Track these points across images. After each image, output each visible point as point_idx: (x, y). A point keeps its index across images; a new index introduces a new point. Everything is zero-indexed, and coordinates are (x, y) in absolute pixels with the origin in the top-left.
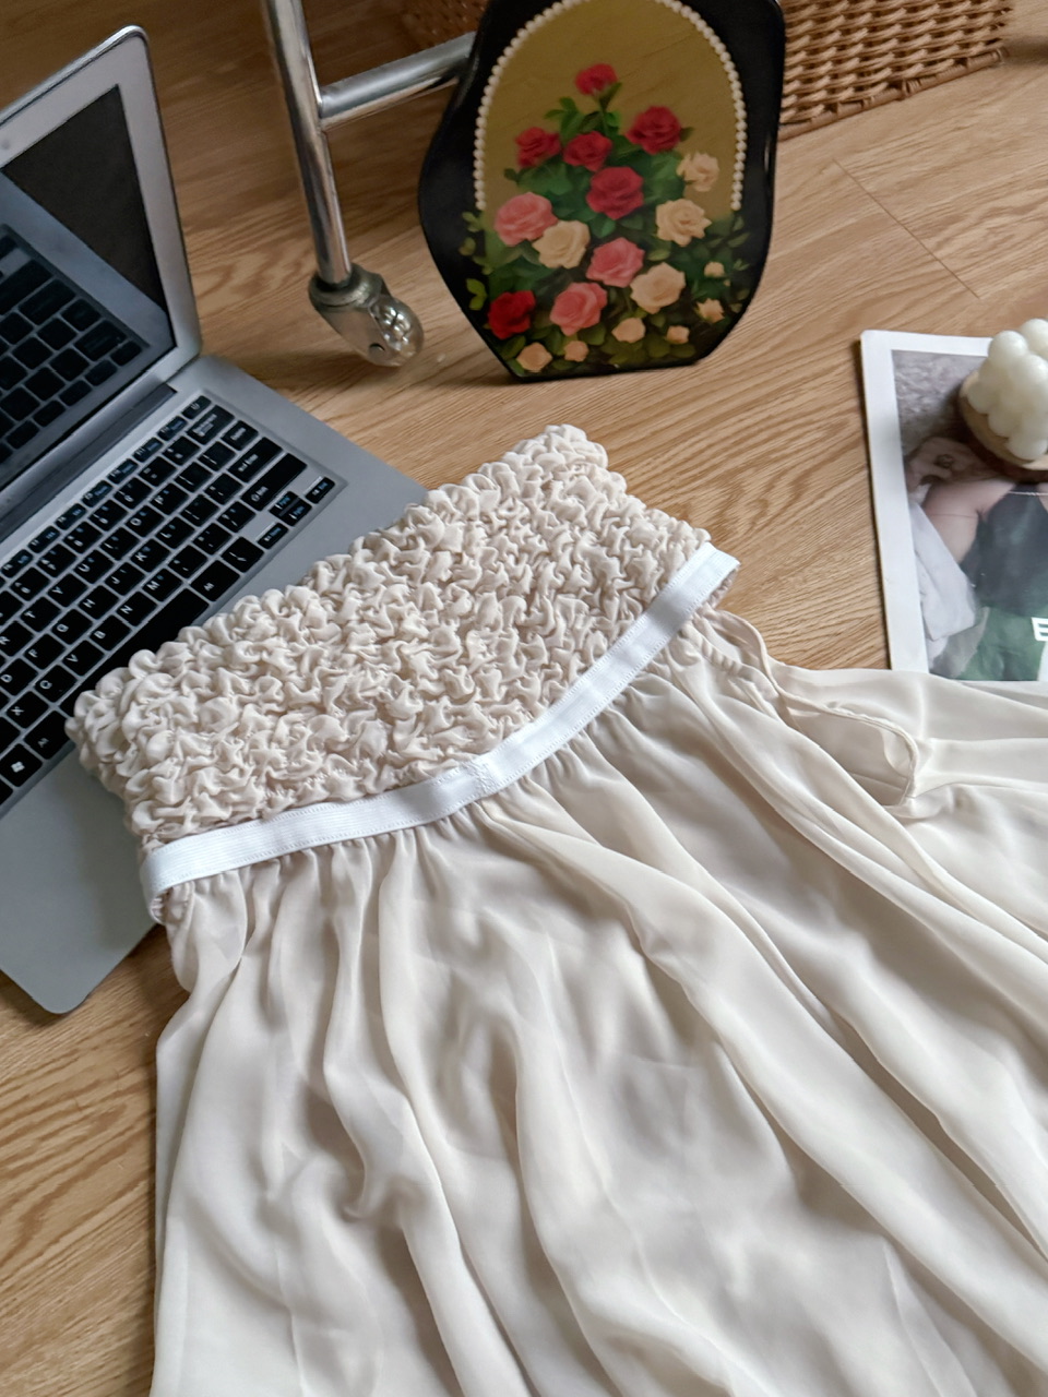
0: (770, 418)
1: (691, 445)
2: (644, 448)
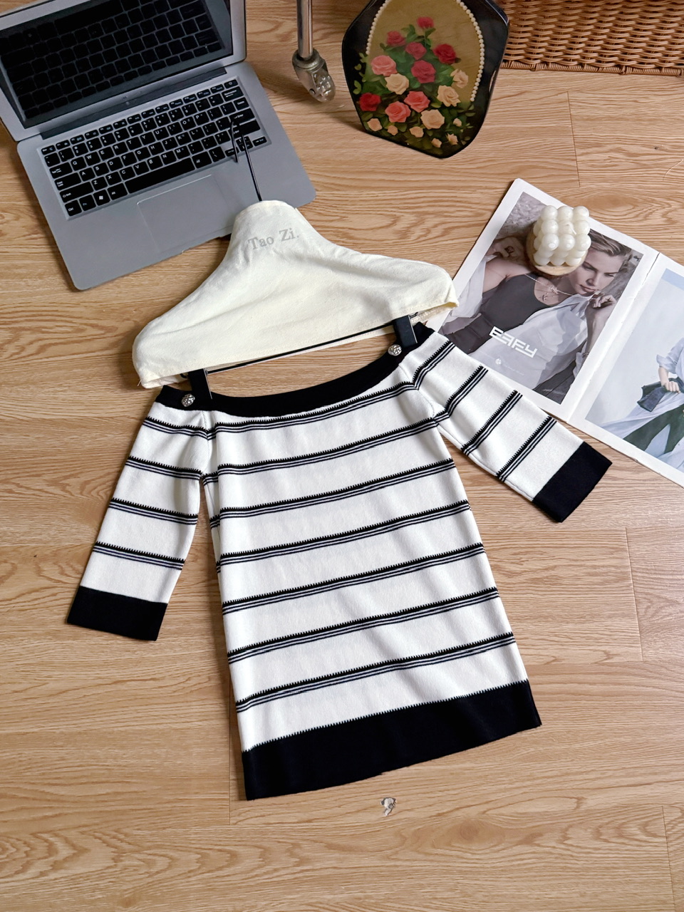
0: (455, 197)
1: (416, 193)
2: (397, 185)
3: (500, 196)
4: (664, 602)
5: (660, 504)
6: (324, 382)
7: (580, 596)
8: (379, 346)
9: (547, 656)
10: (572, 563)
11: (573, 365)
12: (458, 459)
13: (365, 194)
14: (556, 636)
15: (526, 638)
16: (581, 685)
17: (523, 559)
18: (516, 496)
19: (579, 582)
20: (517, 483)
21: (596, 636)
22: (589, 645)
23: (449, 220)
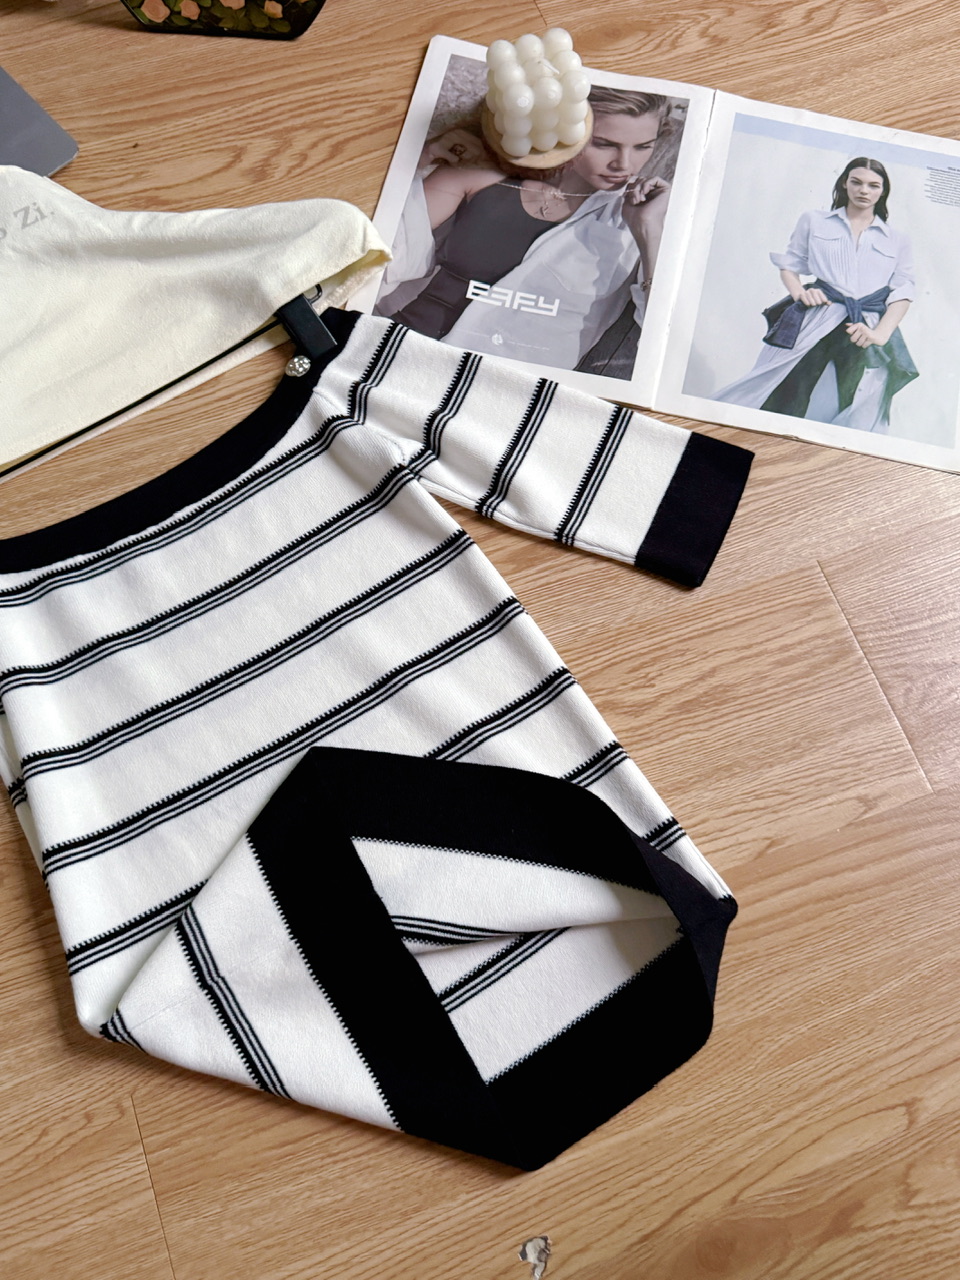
0: (336, 92)
1: (264, 103)
2: (227, 98)
3: (414, 72)
4: (931, 673)
5: (864, 501)
6: (179, 463)
7: (776, 709)
8: (267, 371)
9: (754, 840)
10: (743, 654)
11: (631, 307)
12: (475, 531)
13: (170, 127)
14: (757, 798)
15: (703, 821)
16: (837, 878)
17: (651, 676)
18: (604, 565)
19: (766, 684)
20: (596, 540)
21: (832, 773)
22: (825, 796)
23: (335, 130)
